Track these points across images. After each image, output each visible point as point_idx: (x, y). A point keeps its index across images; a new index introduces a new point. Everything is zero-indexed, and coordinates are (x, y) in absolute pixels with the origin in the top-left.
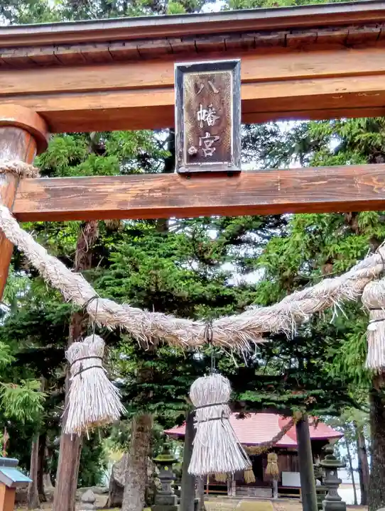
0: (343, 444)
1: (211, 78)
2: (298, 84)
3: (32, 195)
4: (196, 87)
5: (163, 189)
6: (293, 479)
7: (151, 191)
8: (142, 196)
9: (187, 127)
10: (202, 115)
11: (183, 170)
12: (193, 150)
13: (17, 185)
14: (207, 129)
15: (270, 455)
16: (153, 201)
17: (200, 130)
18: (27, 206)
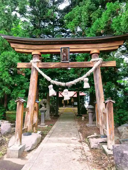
0: (87, 96)
1: (65, 49)
2: (77, 49)
3: (40, 65)
4: (63, 50)
5: (59, 64)
6: (76, 103)
7: (57, 65)
8: (56, 65)
9: (62, 56)
10: (64, 54)
11: (62, 62)
12: (63, 59)
13: (38, 63)
14: (65, 56)
15: (72, 99)
16: (57, 66)
17: (64, 56)
18: (40, 67)
